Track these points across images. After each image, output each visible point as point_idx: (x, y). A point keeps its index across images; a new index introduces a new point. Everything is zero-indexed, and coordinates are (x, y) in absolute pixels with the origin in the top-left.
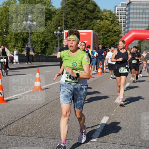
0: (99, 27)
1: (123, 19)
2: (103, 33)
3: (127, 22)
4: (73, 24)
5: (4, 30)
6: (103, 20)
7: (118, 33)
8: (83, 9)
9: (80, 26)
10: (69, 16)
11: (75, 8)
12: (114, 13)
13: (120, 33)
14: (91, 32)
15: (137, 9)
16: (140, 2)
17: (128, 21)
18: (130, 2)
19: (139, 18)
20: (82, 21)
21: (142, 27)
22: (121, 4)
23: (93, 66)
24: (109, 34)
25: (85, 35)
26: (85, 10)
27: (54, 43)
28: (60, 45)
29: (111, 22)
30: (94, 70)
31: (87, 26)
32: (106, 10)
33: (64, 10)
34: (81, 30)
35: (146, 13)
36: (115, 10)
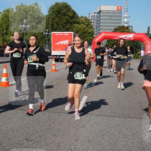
0: (77, 29)
1: (95, 24)
4: (58, 27)
5: (5, 31)
6: (80, 24)
7: (92, 34)
8: (66, 16)
10: (55, 21)
11: (59, 15)
12: (88, 18)
13: (94, 34)
14: (72, 33)
15: (105, 16)
17: (99, 25)
18: (100, 11)
19: (107, 23)
20: (64, 25)
21: (109, 30)
22: (93, 12)
24: (85, 35)
25: (68, 35)
26: (67, 16)
27: (43, 41)
28: (48, 43)
29: (87, 26)
31: (69, 29)
32: (82, 17)
33: (51, 16)
34: (63, 31)
35: (112, 19)
36: (89, 16)
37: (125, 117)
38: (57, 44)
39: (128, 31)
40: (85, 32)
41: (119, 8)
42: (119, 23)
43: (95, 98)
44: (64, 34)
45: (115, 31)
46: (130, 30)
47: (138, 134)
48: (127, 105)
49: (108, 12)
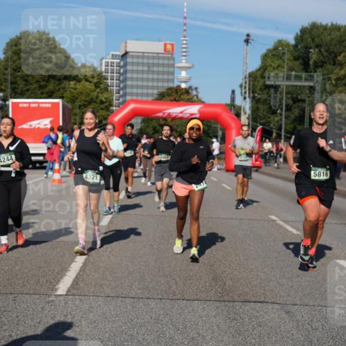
0: (73, 93)
1: (115, 81)
2: (81, 104)
3: (121, 86)
4: (27, 87)
6: (80, 82)
7: (107, 105)
9: (39, 92)
10: (19, 74)
13: (111, 105)
14: (58, 103)
15: (138, 64)
16: (143, 53)
17: (124, 84)
18: (126, 53)
19: (143, 79)
20: (42, 83)
21: (147, 95)
22: (110, 55)
23: (63, 163)
25: (49, 107)
29: (95, 86)
30: (65, 169)
31: (53, 92)
33: (10, 63)
34: (41, 98)
35: (153, 72)
36: (101, 64)
37: (174, 297)
38: (24, 126)
39: (188, 99)
40: (92, 99)
41: (169, 47)
42: (168, 81)
43: (107, 253)
44: (39, 103)
45: (161, 99)
46: (193, 97)
47: (200, 339)
48: (180, 271)
49: (143, 55)
